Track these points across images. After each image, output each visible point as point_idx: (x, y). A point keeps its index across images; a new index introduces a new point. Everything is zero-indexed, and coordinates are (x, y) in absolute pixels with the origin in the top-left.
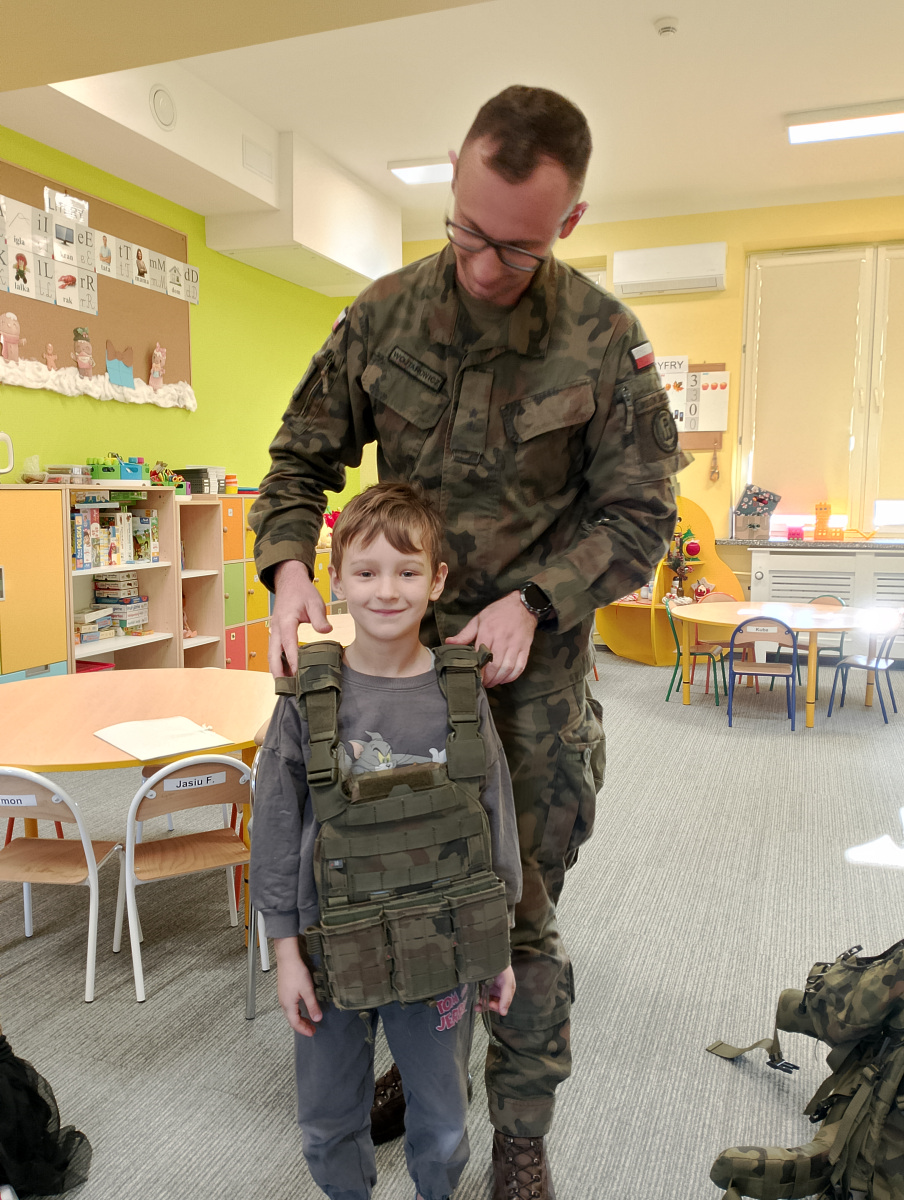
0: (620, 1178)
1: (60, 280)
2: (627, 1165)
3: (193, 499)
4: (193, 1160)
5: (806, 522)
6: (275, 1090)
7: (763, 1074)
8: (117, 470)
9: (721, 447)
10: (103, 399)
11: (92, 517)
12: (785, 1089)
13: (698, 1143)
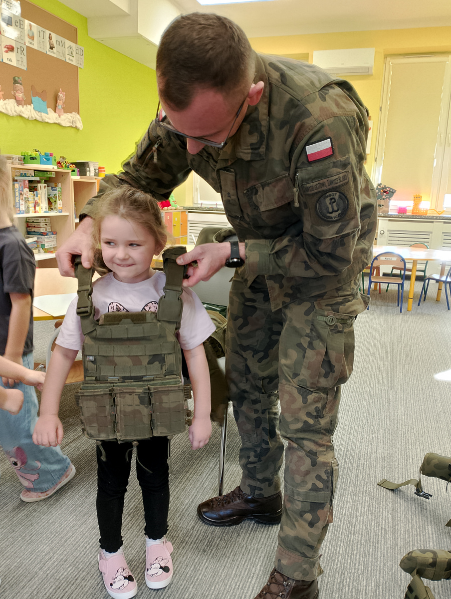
0: (338, 561)
1: (5, 47)
2: (341, 552)
3: (81, 178)
4: (88, 548)
5: (409, 205)
6: (134, 505)
7: (411, 499)
8: (38, 159)
10: (30, 119)
11: (24, 185)
12: (425, 508)
13: (380, 539)
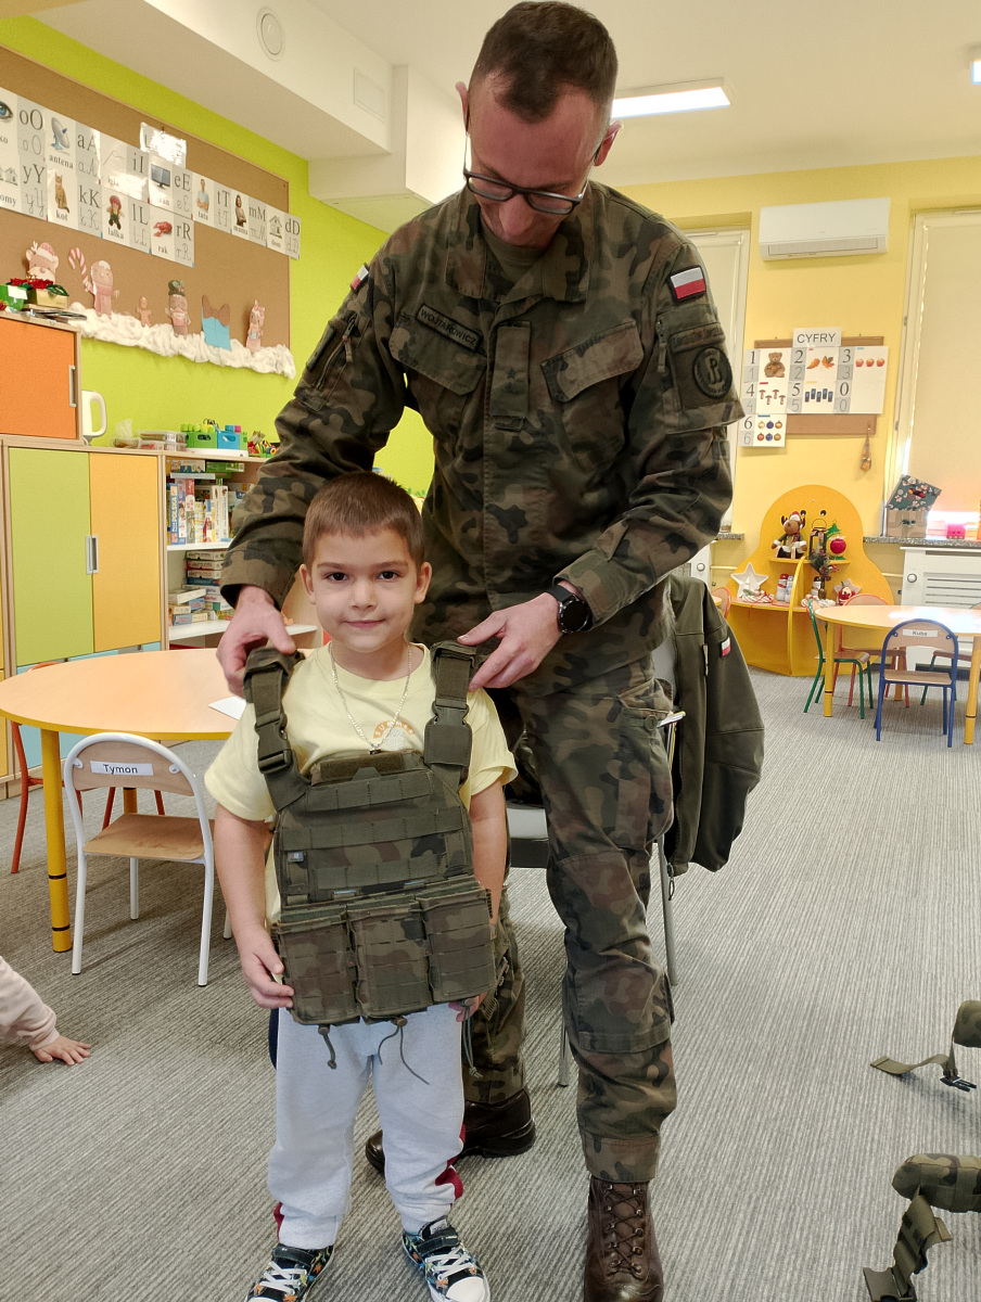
0: (784, 1188)
1: (156, 227)
2: (790, 1175)
5: (969, 519)
7: (935, 1092)
8: (214, 439)
9: (874, 431)
10: (197, 361)
11: (187, 488)
12: (961, 1108)
13: (867, 1157)
